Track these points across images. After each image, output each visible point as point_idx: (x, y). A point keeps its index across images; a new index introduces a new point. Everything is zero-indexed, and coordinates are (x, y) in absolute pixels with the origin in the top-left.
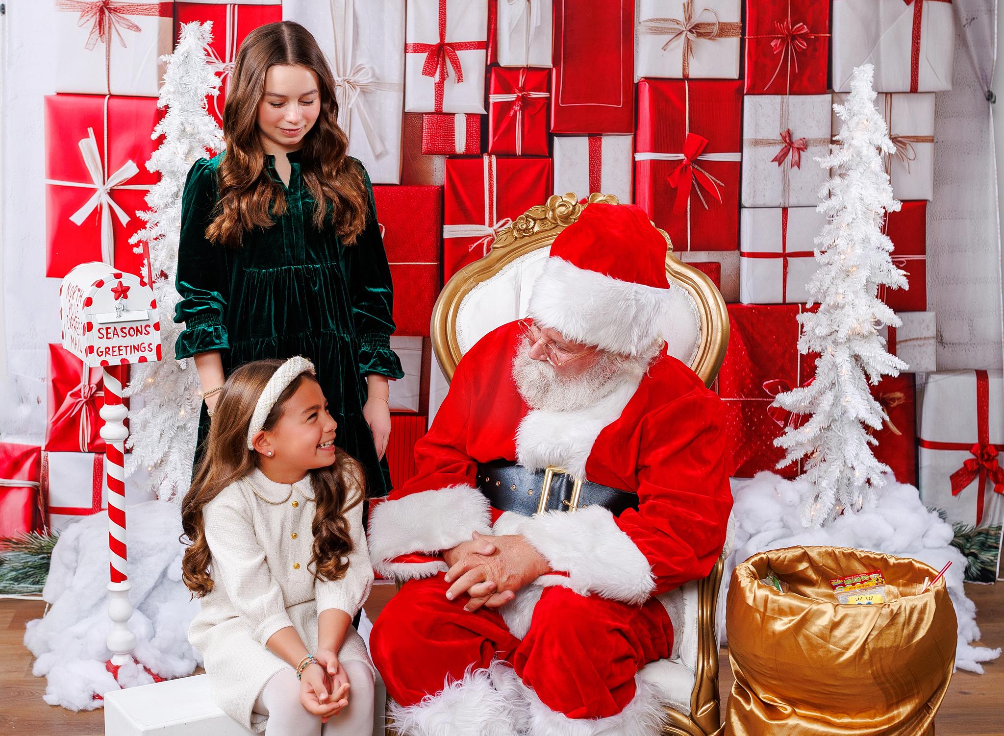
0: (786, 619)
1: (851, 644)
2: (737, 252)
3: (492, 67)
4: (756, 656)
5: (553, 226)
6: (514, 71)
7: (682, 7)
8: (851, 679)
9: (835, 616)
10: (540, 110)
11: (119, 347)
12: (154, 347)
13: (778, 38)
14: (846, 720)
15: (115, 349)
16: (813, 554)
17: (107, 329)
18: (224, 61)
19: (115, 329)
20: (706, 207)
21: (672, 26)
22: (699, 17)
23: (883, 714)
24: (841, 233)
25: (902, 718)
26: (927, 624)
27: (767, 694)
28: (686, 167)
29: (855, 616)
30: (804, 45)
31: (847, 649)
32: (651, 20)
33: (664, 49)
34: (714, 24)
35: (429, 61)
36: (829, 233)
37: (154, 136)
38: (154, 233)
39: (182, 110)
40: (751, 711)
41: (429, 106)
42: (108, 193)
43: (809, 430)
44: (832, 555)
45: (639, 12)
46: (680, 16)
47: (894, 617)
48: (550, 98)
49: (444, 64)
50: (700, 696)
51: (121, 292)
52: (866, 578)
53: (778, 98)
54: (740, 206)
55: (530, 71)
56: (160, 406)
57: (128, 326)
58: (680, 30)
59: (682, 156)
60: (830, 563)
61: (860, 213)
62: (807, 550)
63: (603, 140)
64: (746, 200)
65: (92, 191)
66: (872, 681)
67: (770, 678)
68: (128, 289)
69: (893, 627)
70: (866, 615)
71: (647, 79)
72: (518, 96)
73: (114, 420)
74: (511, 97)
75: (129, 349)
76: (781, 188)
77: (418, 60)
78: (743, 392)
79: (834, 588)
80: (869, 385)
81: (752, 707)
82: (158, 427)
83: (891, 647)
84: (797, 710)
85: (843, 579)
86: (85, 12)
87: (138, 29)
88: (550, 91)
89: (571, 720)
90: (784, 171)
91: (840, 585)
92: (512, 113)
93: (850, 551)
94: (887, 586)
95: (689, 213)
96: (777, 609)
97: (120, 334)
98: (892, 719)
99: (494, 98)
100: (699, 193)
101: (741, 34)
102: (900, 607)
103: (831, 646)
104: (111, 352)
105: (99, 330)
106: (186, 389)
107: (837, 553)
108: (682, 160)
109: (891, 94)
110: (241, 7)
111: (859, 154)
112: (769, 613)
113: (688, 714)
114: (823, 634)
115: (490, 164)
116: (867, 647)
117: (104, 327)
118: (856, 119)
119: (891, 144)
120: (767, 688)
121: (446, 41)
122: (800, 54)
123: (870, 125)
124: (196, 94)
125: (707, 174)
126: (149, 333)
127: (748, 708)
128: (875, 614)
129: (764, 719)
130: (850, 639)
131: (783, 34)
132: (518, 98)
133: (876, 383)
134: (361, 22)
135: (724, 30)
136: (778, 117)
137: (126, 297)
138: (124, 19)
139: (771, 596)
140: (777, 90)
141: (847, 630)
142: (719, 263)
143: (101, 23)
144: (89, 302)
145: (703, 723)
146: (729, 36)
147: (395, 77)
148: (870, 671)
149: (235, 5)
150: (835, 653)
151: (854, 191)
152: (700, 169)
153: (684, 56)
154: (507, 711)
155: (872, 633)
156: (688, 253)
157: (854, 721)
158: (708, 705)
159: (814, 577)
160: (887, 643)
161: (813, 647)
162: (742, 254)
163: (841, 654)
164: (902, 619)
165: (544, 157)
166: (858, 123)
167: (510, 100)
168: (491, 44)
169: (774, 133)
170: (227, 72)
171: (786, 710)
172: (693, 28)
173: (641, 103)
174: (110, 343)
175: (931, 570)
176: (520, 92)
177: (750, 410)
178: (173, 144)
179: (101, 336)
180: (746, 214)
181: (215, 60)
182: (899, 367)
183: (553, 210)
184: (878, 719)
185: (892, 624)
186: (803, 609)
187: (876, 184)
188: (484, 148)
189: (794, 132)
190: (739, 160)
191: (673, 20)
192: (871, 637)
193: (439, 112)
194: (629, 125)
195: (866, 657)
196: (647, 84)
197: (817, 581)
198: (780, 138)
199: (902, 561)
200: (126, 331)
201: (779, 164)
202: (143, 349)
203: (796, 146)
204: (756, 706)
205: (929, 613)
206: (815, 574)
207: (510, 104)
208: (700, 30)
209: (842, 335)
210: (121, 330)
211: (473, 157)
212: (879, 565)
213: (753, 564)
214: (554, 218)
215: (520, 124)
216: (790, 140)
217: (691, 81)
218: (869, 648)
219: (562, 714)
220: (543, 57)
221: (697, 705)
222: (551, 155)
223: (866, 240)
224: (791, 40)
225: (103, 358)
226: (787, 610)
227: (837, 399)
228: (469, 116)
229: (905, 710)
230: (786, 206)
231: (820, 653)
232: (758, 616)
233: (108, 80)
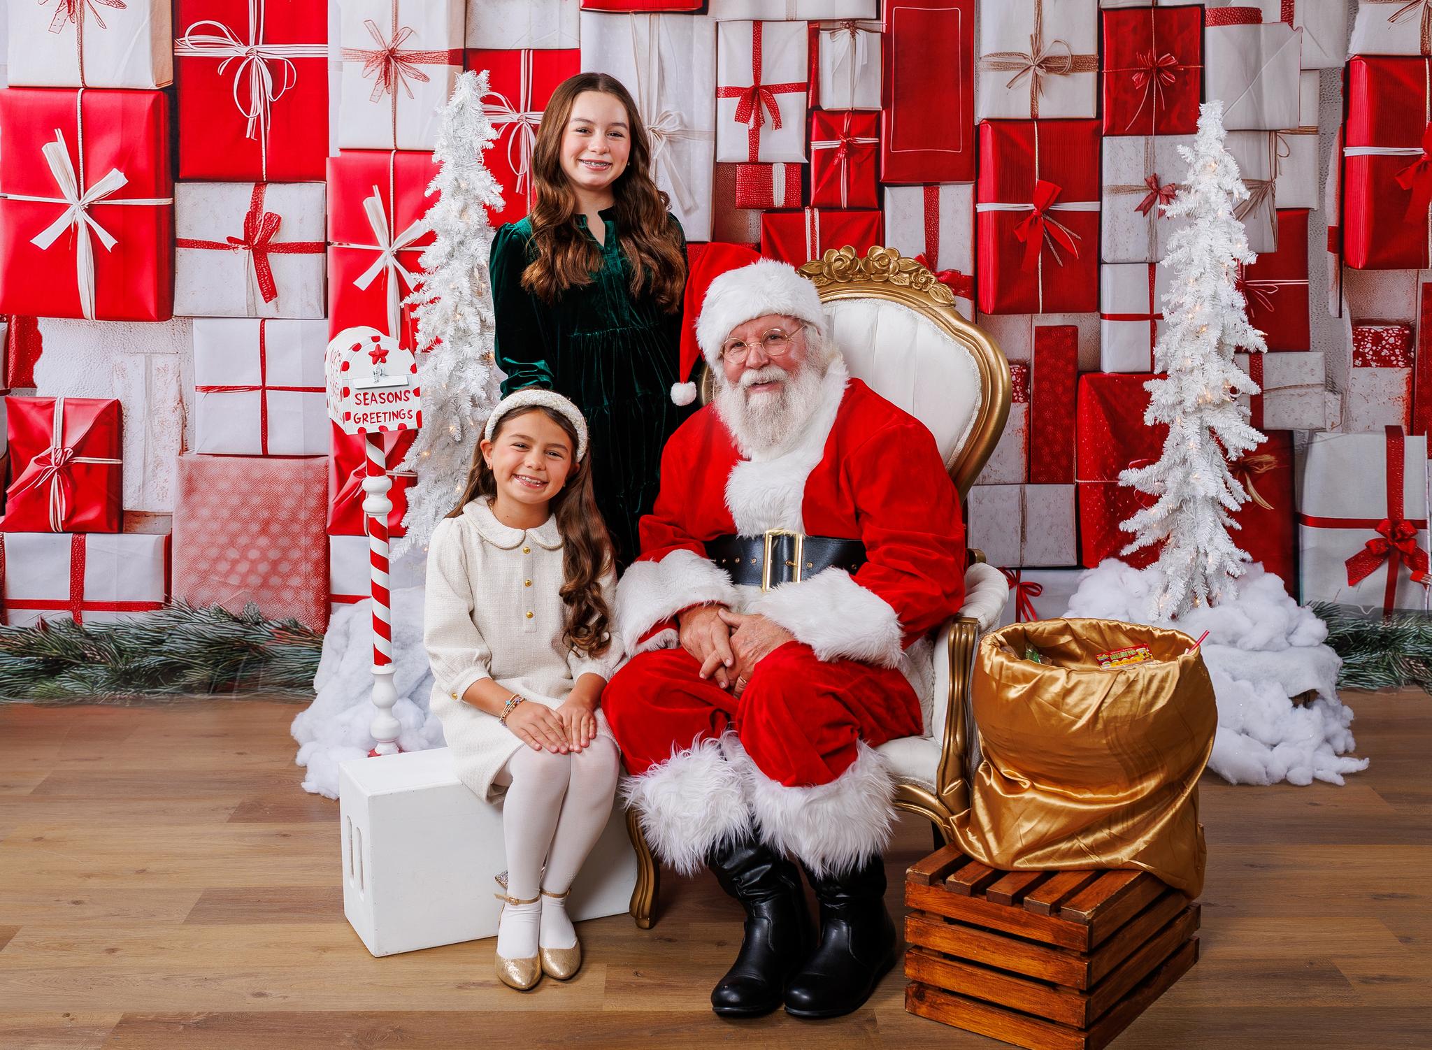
0: (1019, 687)
1: (1084, 712)
2: (1097, 314)
3: (814, 111)
4: (993, 727)
5: (829, 282)
6: (838, 114)
7: (1029, 39)
8: (1086, 749)
9: (1067, 683)
10: (867, 158)
11: (377, 414)
12: (414, 414)
13: (1141, 71)
14: (1089, 796)
15: (373, 416)
16: (1077, 626)
17: (365, 394)
18: (518, 111)
19: (373, 394)
20: (1060, 263)
21: (1018, 61)
22: (1048, 49)
23: (1127, 789)
24: (1189, 289)
25: (1145, 793)
26: (1167, 693)
27: (1009, 768)
28: (1036, 218)
29: (1088, 683)
30: (1172, 79)
31: (1079, 717)
32: (993, 55)
33: (1009, 86)
34: (1066, 58)
35: (741, 107)
36: (1178, 289)
37: (428, 193)
38: (428, 296)
39: (456, 165)
40: (991, 785)
41: (742, 154)
42: (394, 255)
43: (1156, 511)
44: (1096, 628)
45: (979, 46)
46: (1027, 49)
47: (1130, 685)
48: (879, 144)
49: (759, 108)
50: (947, 773)
51: (379, 356)
52: (1132, 652)
53: (1142, 139)
54: (1100, 262)
55: (855, 113)
56: (436, 482)
57: (387, 391)
58: (1027, 64)
59: (1031, 206)
60: (1095, 636)
61: (1208, 266)
62: (1069, 622)
63: (940, 189)
64: (1106, 254)
65: (379, 253)
66: (1108, 752)
67: (1008, 750)
68: (386, 352)
69: (1130, 695)
70: (1100, 682)
71: (989, 121)
72: (843, 142)
73: (378, 492)
74: (835, 144)
75: (387, 415)
76: (1147, 240)
77: (730, 105)
78: (1105, 473)
79: (1100, 663)
80: (1227, 461)
81: (992, 782)
82: (433, 504)
83: (1126, 716)
84: (1035, 784)
85: (1109, 654)
86: (369, 62)
87: (426, 78)
88: (879, 136)
89: (787, 788)
90: (1150, 221)
91: (1106, 660)
92: (836, 161)
93: (1115, 623)
94: (1155, 661)
95: (1040, 270)
96: (1011, 676)
97: (379, 399)
98: (1135, 794)
99: (816, 145)
100: (1052, 247)
101: (1098, 68)
102: (1137, 675)
103: (1064, 714)
104: (369, 419)
105: (356, 396)
106: (463, 463)
107: (1102, 625)
108: (1032, 210)
109: (1276, 131)
110: (537, 52)
111: (1207, 201)
112: (1003, 681)
113: (934, 793)
114: (1055, 701)
115: (812, 217)
116: (1100, 715)
117: (362, 392)
118: (1201, 162)
119: (1243, 188)
120: (1009, 763)
121: (762, 84)
122: (1168, 89)
123: (1219, 168)
124: (472, 148)
125: (1061, 226)
126: (408, 399)
127: (988, 782)
128: (1110, 681)
129: (1001, 793)
130: (1083, 706)
131: (1146, 67)
132: (843, 145)
133: (1234, 459)
134: (666, 65)
135: (1078, 64)
136: (1142, 161)
137: (384, 361)
138: (411, 68)
139: (1006, 663)
140: (1141, 129)
141: (1080, 697)
142: (1076, 327)
143: (386, 73)
144: (346, 366)
145: (951, 802)
146: (1085, 70)
147: (704, 123)
148: (1104, 742)
149: (530, 50)
150: (1066, 722)
151: (1203, 242)
152: (1053, 221)
153: (1032, 93)
154: (735, 783)
155: (1106, 701)
156: (1040, 316)
157: (1097, 796)
158: (956, 783)
159: (1078, 651)
160: (1122, 711)
161: (1047, 715)
162: (1103, 316)
163: (1074, 723)
164: (1139, 687)
165: (875, 209)
166: (1204, 166)
167: (834, 147)
168: (812, 86)
169: (1139, 179)
170: (521, 123)
171: (1025, 784)
172: (1042, 62)
173: (983, 148)
174: (368, 410)
175: (1190, 640)
176: (845, 138)
177: (1114, 495)
178: (447, 201)
179: (359, 402)
180: (1106, 270)
181: (510, 111)
182: (1256, 439)
183: (830, 265)
184: (1121, 795)
185: (1128, 692)
186: (1035, 675)
187: (1229, 233)
188: (805, 201)
189: (1162, 177)
190: (1097, 209)
191: (1020, 54)
192: (1105, 705)
193: (753, 161)
194: (969, 172)
195: (1100, 726)
196: (990, 127)
197: (1082, 656)
198: (1144, 184)
199: (1166, 633)
200: (385, 397)
201: (1145, 214)
202: (403, 416)
203: (1164, 192)
204: (995, 781)
205: (1172, 682)
206: (1080, 648)
207: (832, 153)
208: (1050, 65)
209: (1189, 404)
210: (380, 395)
211: (793, 210)
212: (1144, 638)
213: (1003, 635)
214: (830, 273)
215: (845, 173)
216: (1157, 186)
217: (1041, 121)
218: (1103, 717)
219: (779, 783)
220: (870, 97)
221: (943, 783)
222: (881, 207)
223: (1215, 297)
224: (1156, 74)
225: (360, 425)
226: (1021, 677)
227: (1188, 474)
228: (789, 166)
229: (1150, 785)
230: (1154, 260)
231: (1053, 722)
232: (994, 684)
233: (395, 134)
